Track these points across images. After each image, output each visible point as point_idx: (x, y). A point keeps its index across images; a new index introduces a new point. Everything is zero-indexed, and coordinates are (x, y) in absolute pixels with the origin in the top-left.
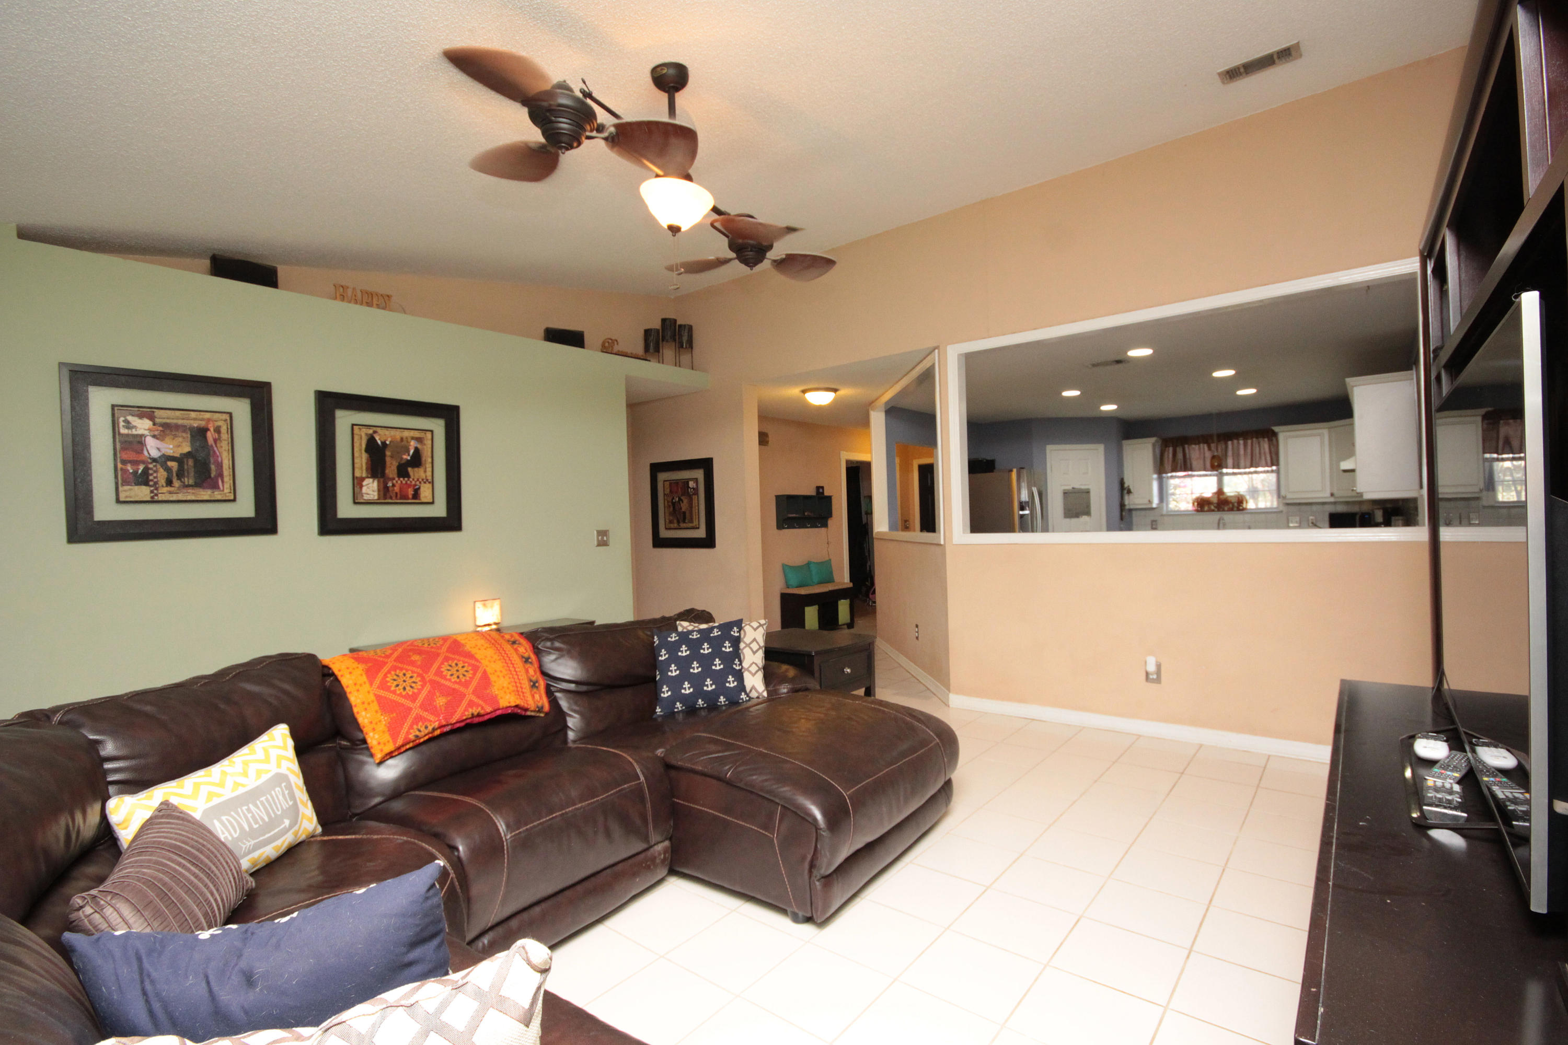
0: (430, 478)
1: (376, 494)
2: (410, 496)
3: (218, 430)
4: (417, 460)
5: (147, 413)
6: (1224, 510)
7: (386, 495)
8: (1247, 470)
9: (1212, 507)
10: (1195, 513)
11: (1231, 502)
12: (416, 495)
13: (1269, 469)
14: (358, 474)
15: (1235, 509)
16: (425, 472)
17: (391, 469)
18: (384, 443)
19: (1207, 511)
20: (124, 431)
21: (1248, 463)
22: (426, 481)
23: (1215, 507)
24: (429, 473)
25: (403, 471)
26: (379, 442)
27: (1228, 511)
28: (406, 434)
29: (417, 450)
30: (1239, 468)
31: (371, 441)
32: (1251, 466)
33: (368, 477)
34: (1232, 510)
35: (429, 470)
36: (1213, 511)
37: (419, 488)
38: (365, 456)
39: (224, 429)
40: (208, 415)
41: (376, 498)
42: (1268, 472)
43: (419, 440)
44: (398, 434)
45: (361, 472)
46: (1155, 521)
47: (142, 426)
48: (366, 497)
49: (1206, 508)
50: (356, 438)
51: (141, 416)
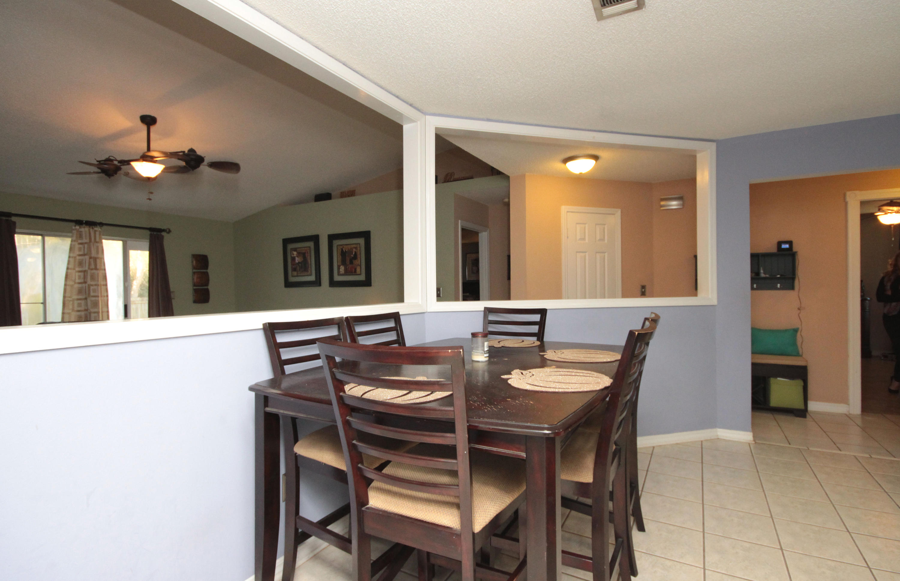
0: (360, 264)
1: (344, 271)
2: (354, 272)
3: (308, 253)
4: (355, 257)
5: (295, 250)
7: (347, 273)
12: (355, 271)
14: (339, 264)
16: (358, 261)
17: (348, 262)
18: (346, 251)
20: (292, 256)
22: (358, 265)
24: (359, 262)
25: (351, 262)
26: (344, 251)
28: (352, 246)
29: (355, 253)
31: (342, 250)
33: (341, 265)
35: (359, 260)
37: (356, 269)
38: (340, 257)
39: (309, 252)
40: (306, 249)
41: (344, 273)
43: (356, 248)
44: (349, 247)
45: (340, 264)
47: (295, 253)
48: (341, 273)
50: (338, 250)
51: (295, 251)
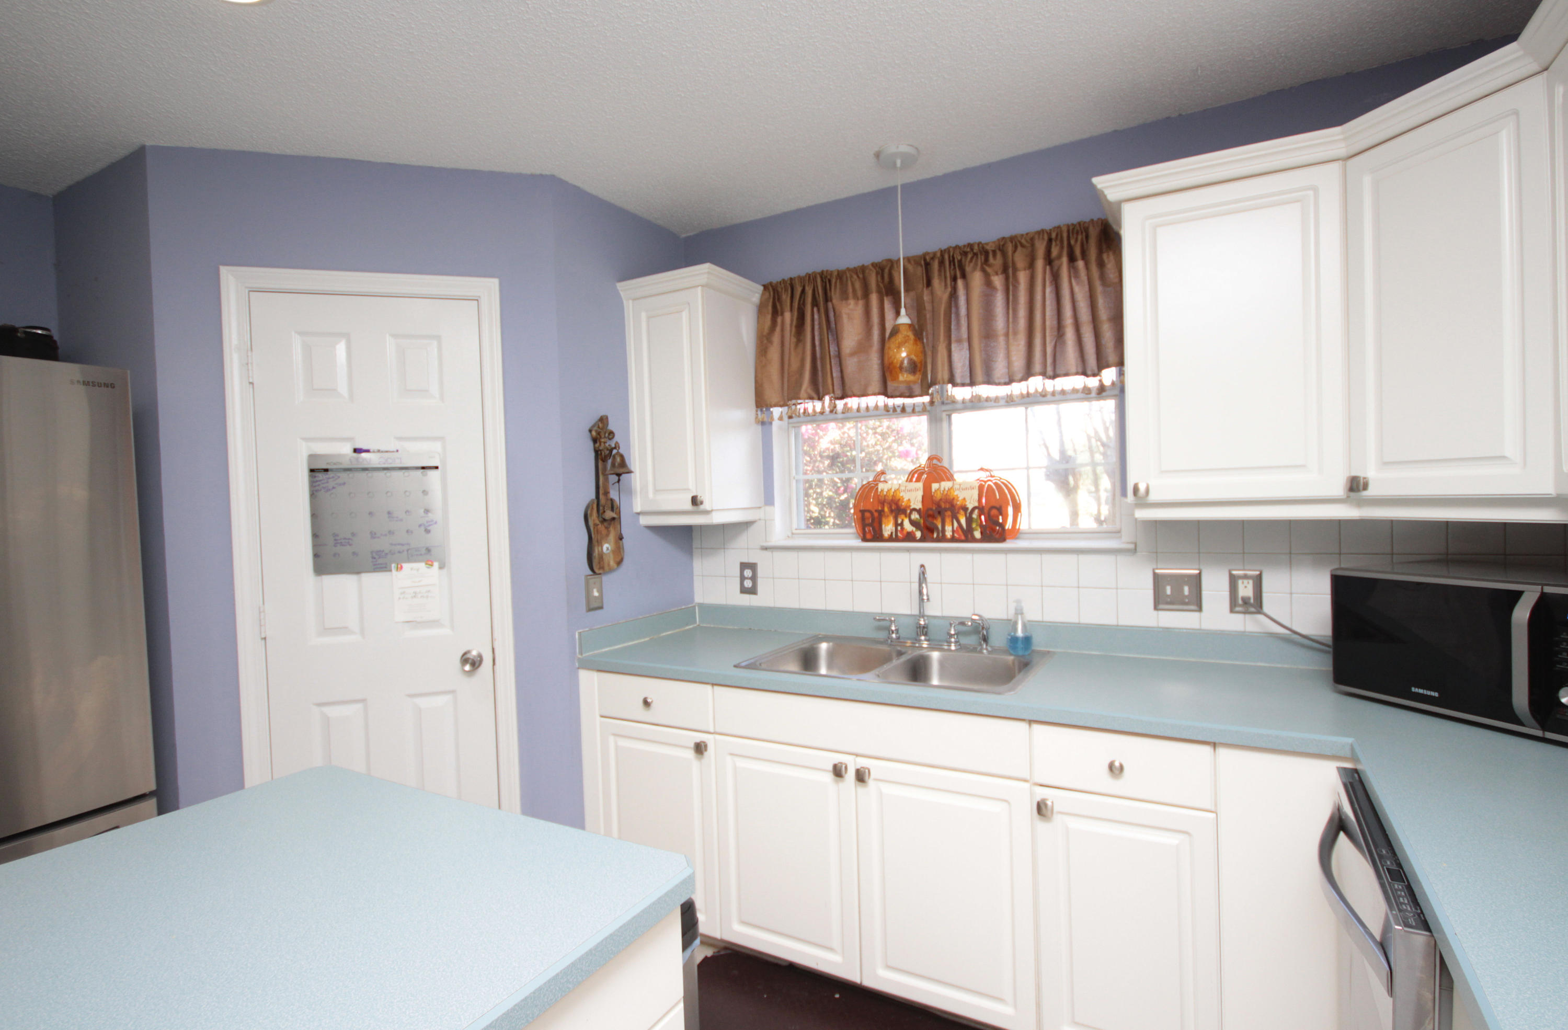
6: (942, 539)
8: (1017, 388)
9: (908, 527)
10: (858, 543)
11: (965, 509)
13: (1093, 382)
15: (977, 534)
19: (891, 539)
21: (1019, 362)
23: (912, 523)
27: (953, 540)
30: (989, 381)
32: (1028, 373)
34: (966, 536)
36: (910, 537)
42: (1087, 391)
46: (753, 566)
49: (888, 528)
